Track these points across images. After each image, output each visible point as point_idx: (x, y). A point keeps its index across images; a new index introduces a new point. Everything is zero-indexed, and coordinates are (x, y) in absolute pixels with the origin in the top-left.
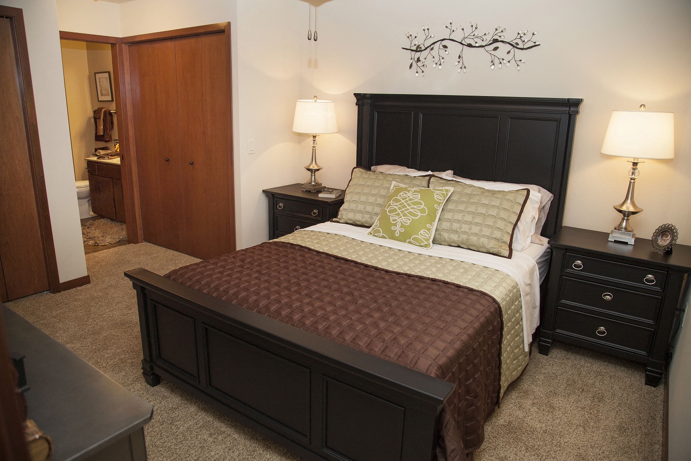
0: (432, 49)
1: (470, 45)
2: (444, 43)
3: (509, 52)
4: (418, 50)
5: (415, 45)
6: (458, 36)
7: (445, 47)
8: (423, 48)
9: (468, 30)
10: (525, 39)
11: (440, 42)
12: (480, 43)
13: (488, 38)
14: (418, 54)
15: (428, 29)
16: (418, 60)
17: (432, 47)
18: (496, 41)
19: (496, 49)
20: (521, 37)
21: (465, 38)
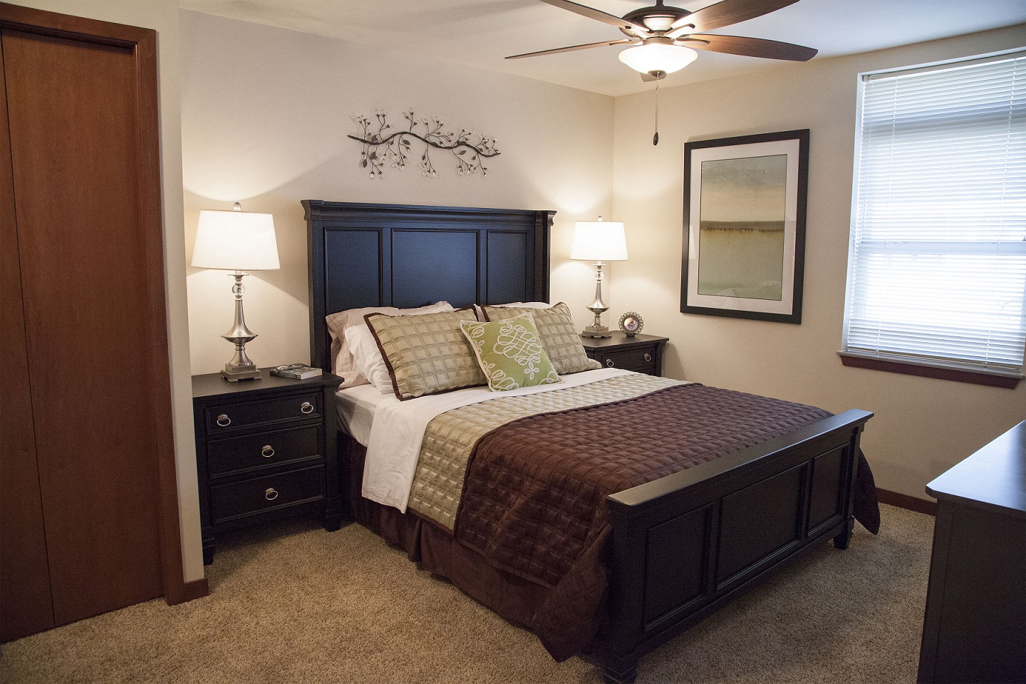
0: (392, 143)
1: (435, 145)
2: (406, 137)
3: (474, 158)
4: (374, 141)
5: (370, 134)
6: (420, 130)
7: (406, 142)
8: (379, 141)
9: (432, 127)
10: (488, 145)
11: (399, 135)
12: (446, 144)
13: (454, 139)
14: (372, 149)
15: (384, 116)
16: (373, 156)
17: (391, 140)
18: (464, 144)
19: (463, 152)
20: (485, 143)
21: (429, 135)
